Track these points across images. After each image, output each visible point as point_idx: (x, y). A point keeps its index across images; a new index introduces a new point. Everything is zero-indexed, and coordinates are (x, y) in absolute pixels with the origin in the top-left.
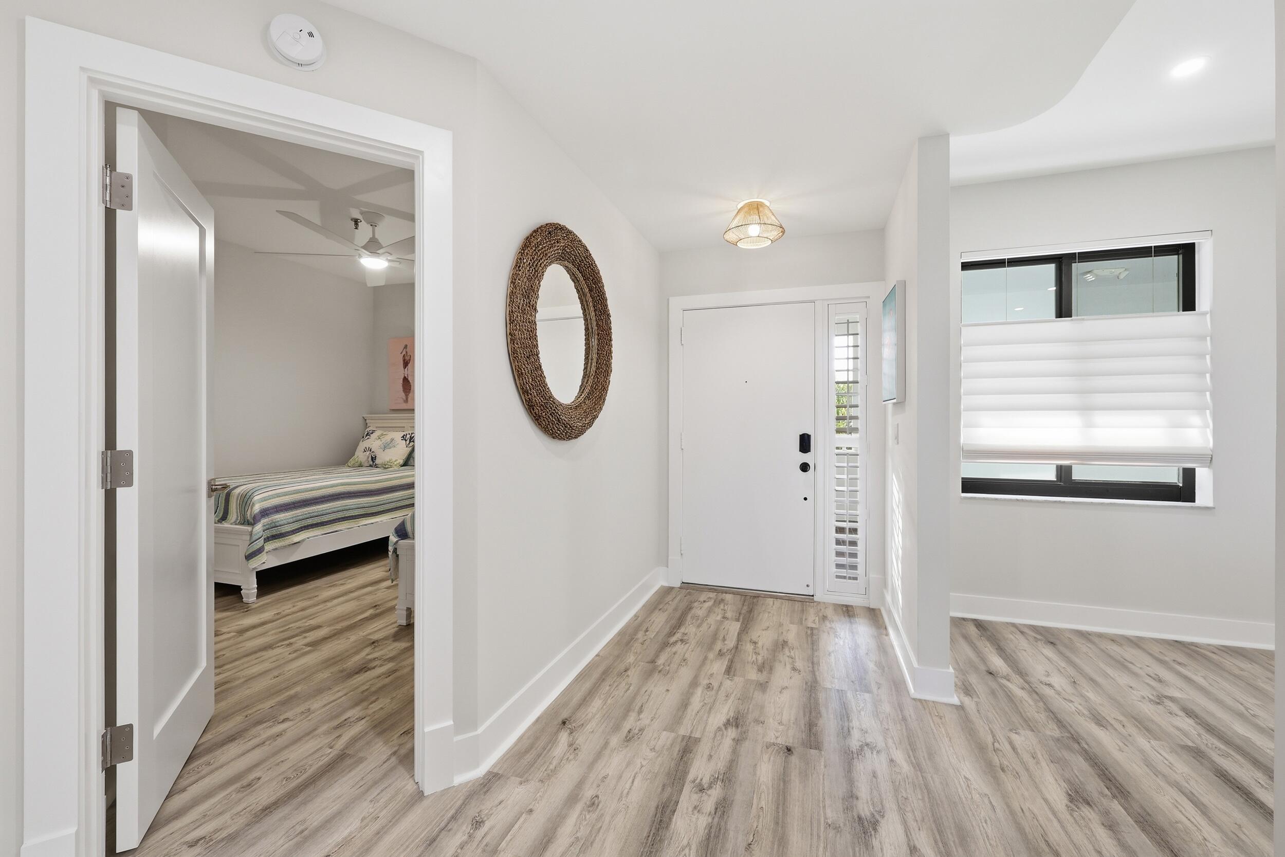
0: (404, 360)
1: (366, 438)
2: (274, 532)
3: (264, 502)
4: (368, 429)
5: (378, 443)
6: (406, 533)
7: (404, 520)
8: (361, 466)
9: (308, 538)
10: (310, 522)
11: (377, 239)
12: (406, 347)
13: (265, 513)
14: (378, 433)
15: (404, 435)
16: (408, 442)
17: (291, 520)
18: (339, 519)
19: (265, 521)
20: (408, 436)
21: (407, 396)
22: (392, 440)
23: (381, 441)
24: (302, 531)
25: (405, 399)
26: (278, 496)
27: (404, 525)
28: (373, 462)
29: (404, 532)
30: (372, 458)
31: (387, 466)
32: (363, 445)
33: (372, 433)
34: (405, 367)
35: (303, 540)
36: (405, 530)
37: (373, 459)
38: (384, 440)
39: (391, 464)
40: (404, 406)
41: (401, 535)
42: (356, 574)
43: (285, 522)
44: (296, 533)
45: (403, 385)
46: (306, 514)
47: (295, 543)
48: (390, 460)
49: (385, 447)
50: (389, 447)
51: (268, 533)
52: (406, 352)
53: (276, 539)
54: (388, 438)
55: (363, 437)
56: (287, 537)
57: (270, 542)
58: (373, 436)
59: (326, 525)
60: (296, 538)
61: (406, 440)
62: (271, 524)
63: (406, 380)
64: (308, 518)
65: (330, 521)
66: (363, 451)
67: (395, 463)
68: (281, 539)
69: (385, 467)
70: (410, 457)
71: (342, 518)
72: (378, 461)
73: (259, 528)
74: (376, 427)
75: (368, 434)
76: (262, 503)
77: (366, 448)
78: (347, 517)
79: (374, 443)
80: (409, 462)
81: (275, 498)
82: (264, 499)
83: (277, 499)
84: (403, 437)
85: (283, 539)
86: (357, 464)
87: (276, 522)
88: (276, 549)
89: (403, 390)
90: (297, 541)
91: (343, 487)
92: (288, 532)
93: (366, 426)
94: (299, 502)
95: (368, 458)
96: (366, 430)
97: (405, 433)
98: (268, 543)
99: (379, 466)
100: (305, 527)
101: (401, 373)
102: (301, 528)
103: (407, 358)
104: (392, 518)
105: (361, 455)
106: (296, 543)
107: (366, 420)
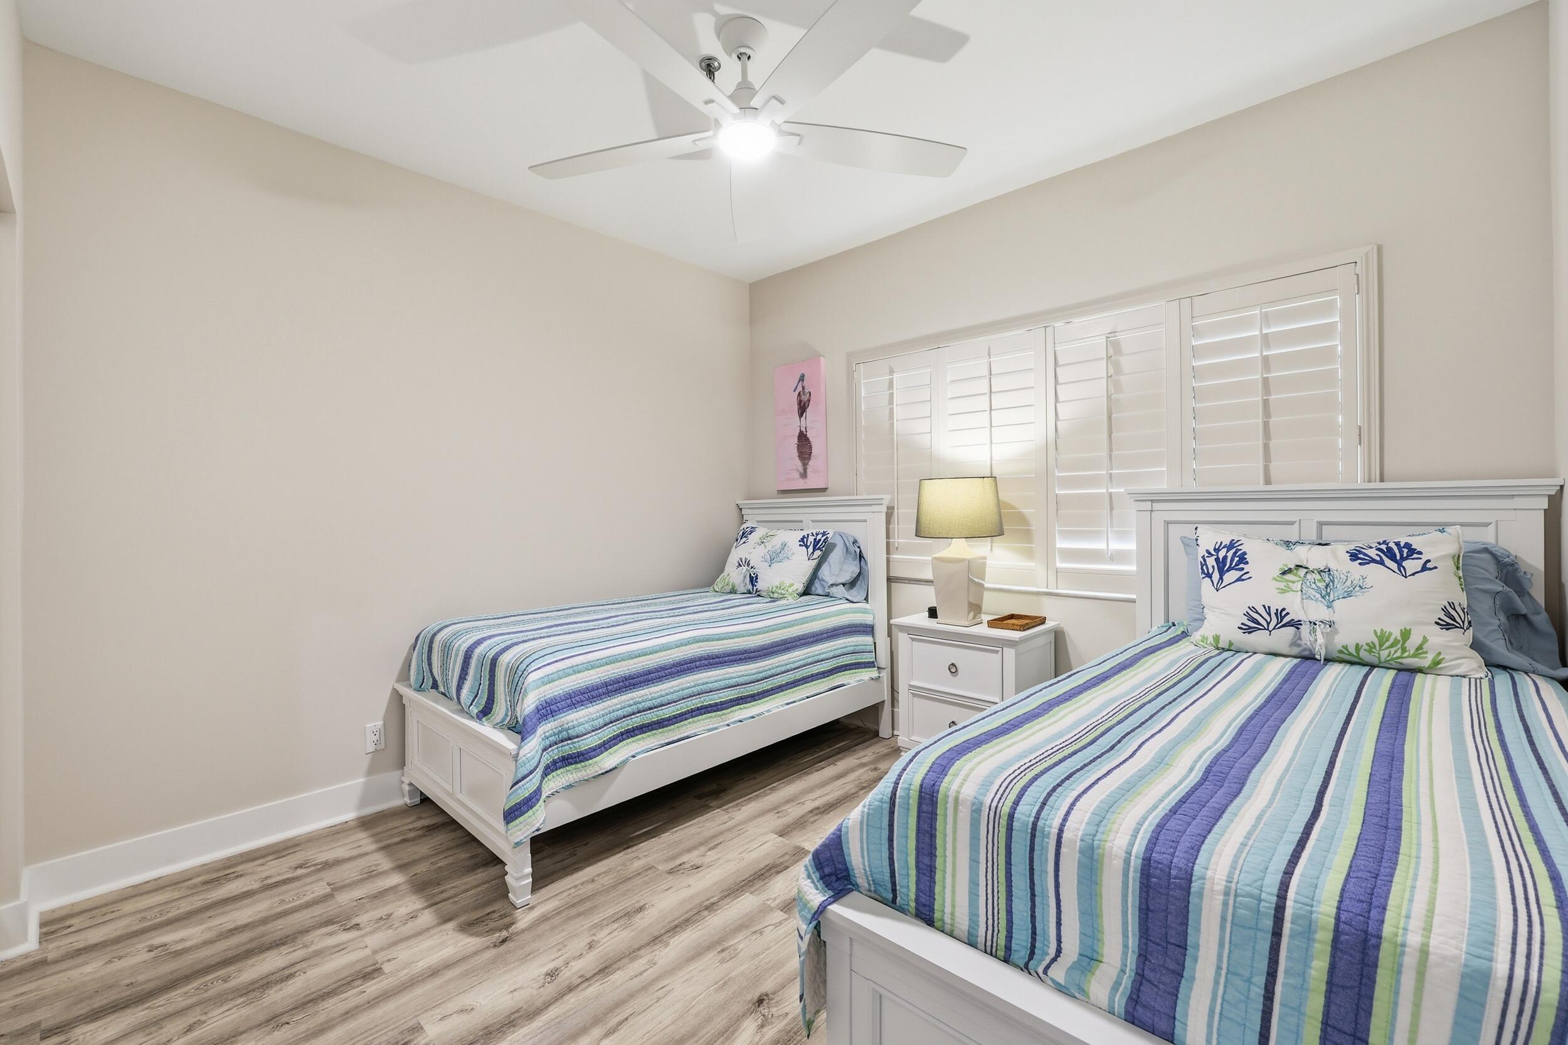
0: (800, 402)
1: (741, 542)
2: (567, 749)
3: (548, 686)
4: (745, 526)
5: (761, 551)
6: (847, 870)
7: (840, 830)
8: (733, 591)
9: (634, 757)
10: (637, 720)
11: (751, 83)
12: (802, 378)
13: (547, 710)
14: (760, 532)
15: (804, 537)
16: (811, 549)
17: (601, 721)
18: (692, 711)
19: (547, 728)
20: (811, 539)
21: (805, 465)
22: (784, 545)
23: (765, 547)
24: (623, 740)
25: (802, 472)
26: (576, 670)
27: (840, 843)
28: (753, 585)
29: (839, 866)
30: (751, 578)
31: (776, 595)
32: (736, 555)
33: (751, 532)
34: (801, 415)
35: (624, 762)
36: (844, 862)
37: (753, 580)
38: (769, 546)
39: (783, 592)
40: (801, 484)
41: (830, 875)
42: (721, 833)
43: (588, 727)
44: (611, 747)
45: (799, 447)
46: (630, 706)
47: (607, 772)
48: (782, 583)
49: (773, 559)
50: (779, 559)
51: (555, 753)
52: (803, 387)
53: (571, 764)
54: (775, 543)
55: (737, 540)
56: (590, 761)
57: (559, 772)
58: (753, 538)
59: (667, 726)
60: (608, 760)
61: (807, 547)
62: (560, 732)
63: (803, 440)
64: (634, 714)
65: (675, 717)
66: (737, 564)
67: (790, 590)
68: (579, 766)
69: (773, 597)
70: (815, 579)
71: (698, 709)
72: (760, 585)
73: (534, 744)
74: (758, 522)
75: (743, 534)
76: (542, 689)
77: (741, 559)
78: (706, 707)
79: (751, 550)
80: (813, 588)
81: (569, 675)
82: (549, 680)
83: (573, 677)
84: (802, 540)
85: (583, 764)
86: (728, 588)
87: (569, 729)
88: (570, 786)
89: (799, 456)
90: (611, 767)
91: (698, 644)
92: (594, 749)
93: (742, 519)
94: (616, 681)
95: (745, 577)
96: (742, 528)
97: (805, 533)
98: (554, 773)
99: (763, 594)
100: (628, 731)
101: (794, 425)
102: (622, 734)
103: (804, 398)
104: (787, 704)
105: (734, 575)
106: (610, 771)
107: (741, 509)
